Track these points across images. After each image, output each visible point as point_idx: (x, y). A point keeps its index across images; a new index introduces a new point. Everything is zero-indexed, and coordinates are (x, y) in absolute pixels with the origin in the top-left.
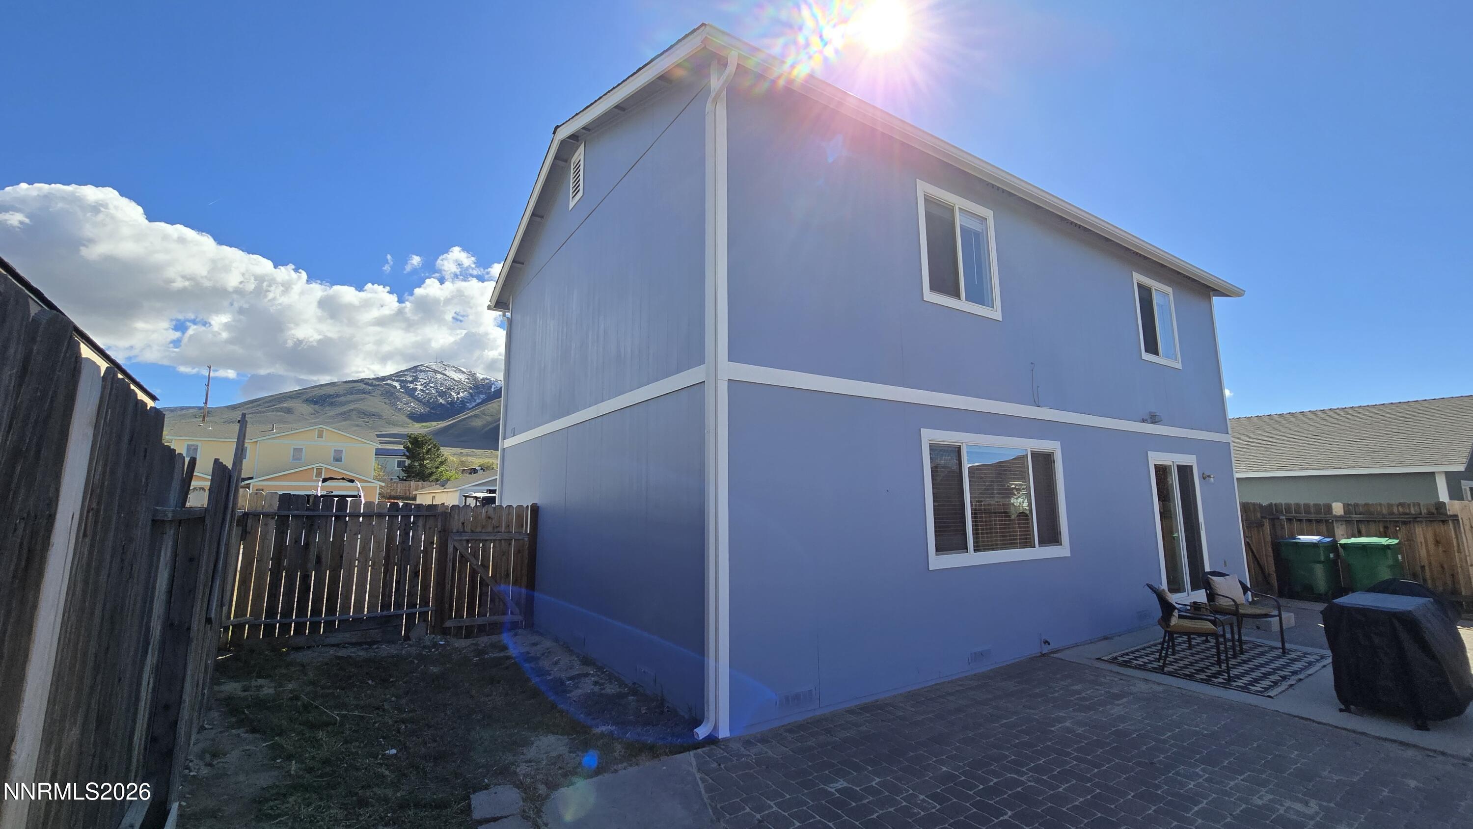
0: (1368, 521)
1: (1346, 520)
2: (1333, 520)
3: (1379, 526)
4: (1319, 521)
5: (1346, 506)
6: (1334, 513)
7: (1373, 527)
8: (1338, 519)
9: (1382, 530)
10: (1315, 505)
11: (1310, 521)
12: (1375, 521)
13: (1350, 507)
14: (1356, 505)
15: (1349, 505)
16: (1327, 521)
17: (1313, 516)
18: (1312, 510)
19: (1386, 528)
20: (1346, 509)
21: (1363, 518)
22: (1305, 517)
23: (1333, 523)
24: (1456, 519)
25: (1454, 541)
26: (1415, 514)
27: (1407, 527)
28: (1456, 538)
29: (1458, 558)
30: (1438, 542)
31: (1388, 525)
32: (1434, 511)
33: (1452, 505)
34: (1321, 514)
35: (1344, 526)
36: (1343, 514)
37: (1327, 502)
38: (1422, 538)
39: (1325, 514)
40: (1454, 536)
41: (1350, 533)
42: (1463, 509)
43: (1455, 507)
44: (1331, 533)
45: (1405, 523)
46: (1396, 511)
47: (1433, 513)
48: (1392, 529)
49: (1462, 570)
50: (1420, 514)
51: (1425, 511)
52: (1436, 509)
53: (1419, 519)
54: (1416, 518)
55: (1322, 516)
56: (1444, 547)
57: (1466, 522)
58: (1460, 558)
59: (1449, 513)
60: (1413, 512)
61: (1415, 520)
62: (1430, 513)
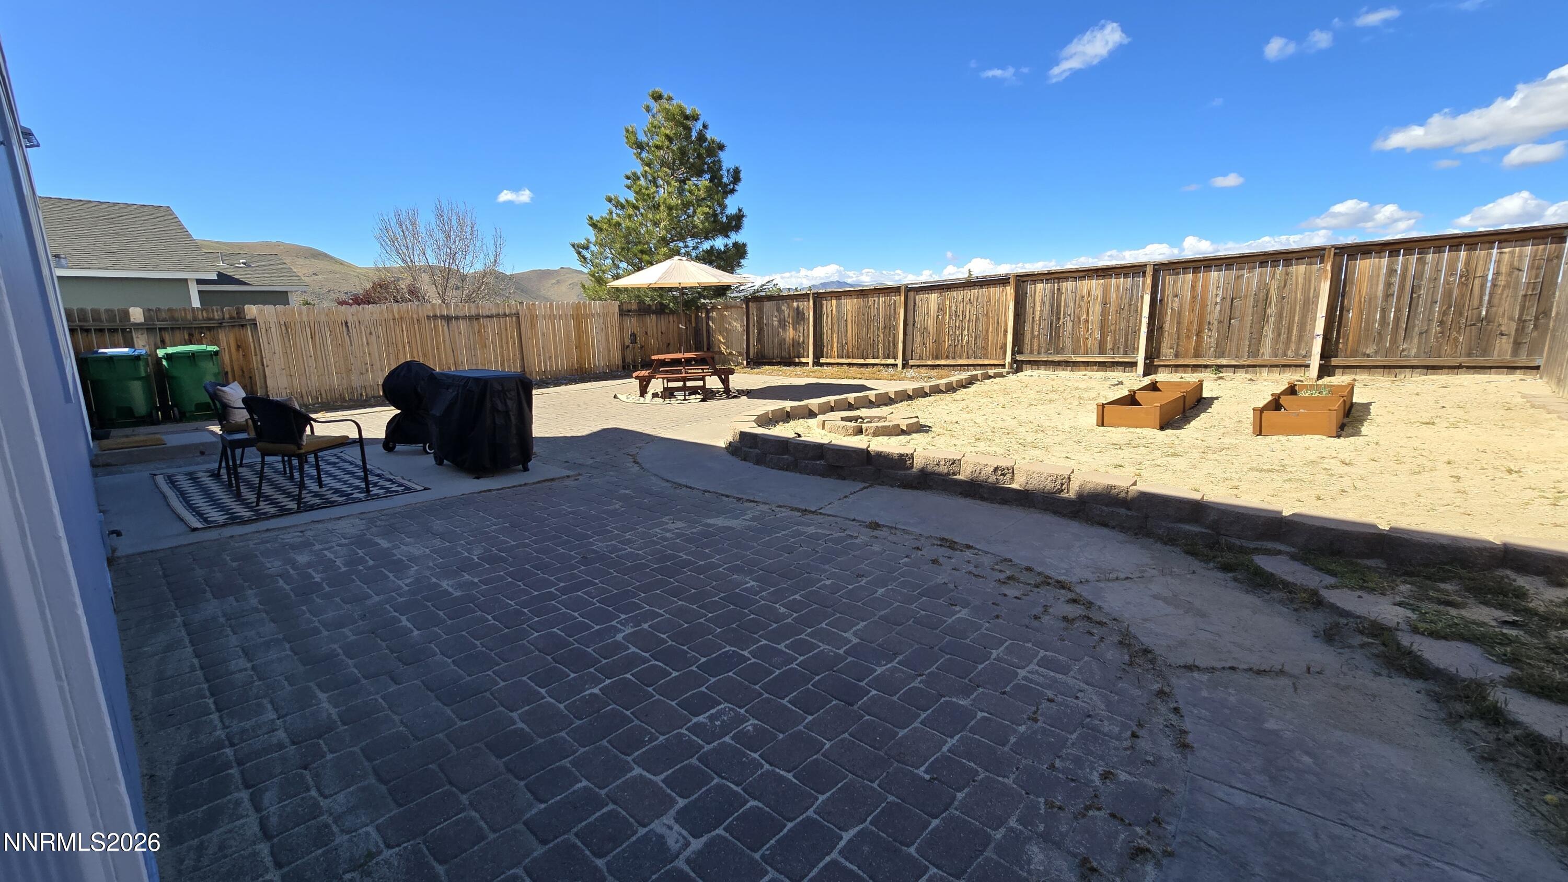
0: (172, 329)
1: (148, 328)
2: (131, 329)
3: (184, 333)
4: (113, 331)
5: (147, 312)
6: (132, 320)
7: (178, 334)
8: (138, 327)
9: (187, 337)
10: (107, 311)
11: (101, 330)
12: (179, 328)
13: (152, 313)
14: (158, 310)
15: (149, 310)
16: (123, 330)
17: (106, 325)
18: (104, 317)
19: (191, 335)
20: (146, 313)
21: (168, 325)
22: (95, 326)
23: (131, 331)
24: (254, 323)
25: (252, 345)
26: (219, 320)
27: (212, 333)
28: (254, 341)
29: (255, 361)
30: (238, 347)
31: (193, 332)
32: (235, 316)
33: (250, 309)
34: (115, 321)
35: (145, 335)
36: (143, 321)
37: (121, 307)
38: (224, 344)
39: (120, 321)
40: (251, 340)
41: (152, 344)
42: (260, 313)
43: (252, 311)
44: (130, 344)
45: (209, 329)
46: (200, 317)
47: (234, 318)
48: (196, 335)
49: (259, 372)
50: (224, 319)
51: (227, 316)
52: (237, 313)
53: (224, 324)
54: (221, 323)
55: (117, 324)
56: (243, 351)
57: (263, 326)
58: (257, 361)
59: (248, 317)
60: (216, 317)
61: (220, 325)
62: (231, 318)
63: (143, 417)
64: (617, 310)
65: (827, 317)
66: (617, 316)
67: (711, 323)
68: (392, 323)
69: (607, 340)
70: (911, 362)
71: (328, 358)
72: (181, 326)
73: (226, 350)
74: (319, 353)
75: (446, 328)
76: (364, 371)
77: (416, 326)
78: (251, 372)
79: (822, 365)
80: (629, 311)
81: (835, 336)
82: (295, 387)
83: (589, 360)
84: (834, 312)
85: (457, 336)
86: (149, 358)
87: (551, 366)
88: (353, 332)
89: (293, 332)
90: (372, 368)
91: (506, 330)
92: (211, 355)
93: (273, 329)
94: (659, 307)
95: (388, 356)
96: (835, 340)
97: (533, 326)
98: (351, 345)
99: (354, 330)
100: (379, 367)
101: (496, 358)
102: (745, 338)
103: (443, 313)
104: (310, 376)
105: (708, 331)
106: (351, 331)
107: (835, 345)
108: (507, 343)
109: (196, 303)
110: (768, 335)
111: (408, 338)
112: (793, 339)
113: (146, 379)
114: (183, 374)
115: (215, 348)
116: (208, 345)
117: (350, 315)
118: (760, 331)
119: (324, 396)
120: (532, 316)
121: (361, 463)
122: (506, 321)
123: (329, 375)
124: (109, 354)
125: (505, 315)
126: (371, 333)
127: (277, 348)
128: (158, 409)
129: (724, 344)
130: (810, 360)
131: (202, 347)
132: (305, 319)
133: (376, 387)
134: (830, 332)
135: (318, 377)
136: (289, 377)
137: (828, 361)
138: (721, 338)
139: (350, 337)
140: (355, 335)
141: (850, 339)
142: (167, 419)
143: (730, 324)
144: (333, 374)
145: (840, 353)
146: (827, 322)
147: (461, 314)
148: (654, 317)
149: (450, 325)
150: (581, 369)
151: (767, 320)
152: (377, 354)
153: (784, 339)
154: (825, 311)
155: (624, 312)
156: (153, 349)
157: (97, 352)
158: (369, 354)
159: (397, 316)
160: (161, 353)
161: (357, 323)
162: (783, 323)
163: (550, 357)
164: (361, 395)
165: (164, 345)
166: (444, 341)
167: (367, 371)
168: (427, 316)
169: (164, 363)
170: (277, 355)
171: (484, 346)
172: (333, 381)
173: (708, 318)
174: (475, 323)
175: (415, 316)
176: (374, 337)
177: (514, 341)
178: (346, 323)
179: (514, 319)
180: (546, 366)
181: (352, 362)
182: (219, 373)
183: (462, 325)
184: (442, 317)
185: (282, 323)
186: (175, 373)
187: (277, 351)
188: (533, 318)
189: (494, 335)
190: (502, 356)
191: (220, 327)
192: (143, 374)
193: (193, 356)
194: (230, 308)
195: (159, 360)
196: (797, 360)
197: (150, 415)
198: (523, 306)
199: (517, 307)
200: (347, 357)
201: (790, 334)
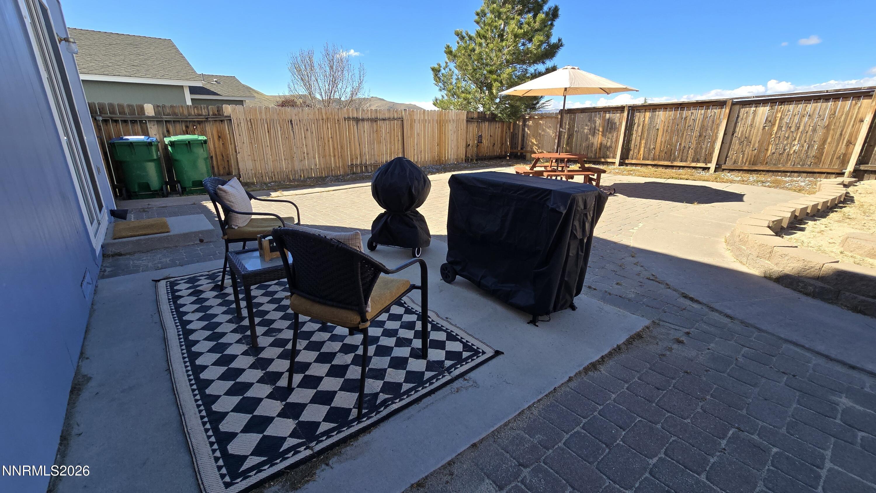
0: (174, 122)
1: (158, 120)
2: (146, 121)
3: (182, 125)
4: (134, 122)
6: (146, 114)
7: (178, 126)
8: (151, 119)
9: (184, 128)
10: (129, 106)
11: (125, 122)
12: (179, 121)
13: (160, 109)
14: (164, 107)
15: (158, 107)
16: (141, 122)
17: (128, 117)
18: (127, 110)
19: (187, 127)
20: (156, 109)
21: (171, 118)
22: (121, 118)
23: (146, 123)
24: (229, 120)
25: (228, 136)
26: (206, 115)
27: (201, 126)
28: (229, 133)
29: (231, 148)
30: (219, 137)
31: (188, 125)
32: (217, 113)
33: (226, 108)
34: (134, 114)
35: (156, 126)
36: (154, 115)
37: (139, 103)
38: (210, 135)
39: (138, 114)
40: (228, 132)
41: (161, 133)
42: (233, 111)
43: (228, 109)
44: (146, 133)
45: (199, 122)
46: (193, 113)
47: (216, 115)
48: (191, 128)
49: (233, 157)
50: (209, 115)
51: (211, 113)
52: (218, 111)
53: (209, 119)
54: (207, 118)
55: (136, 116)
56: (223, 141)
57: (235, 121)
58: (232, 148)
59: (225, 114)
60: (204, 114)
61: (207, 120)
62: (214, 114)
63: (156, 191)
64: (465, 118)
65: (638, 126)
66: (465, 122)
67: (526, 129)
68: (321, 122)
69: (457, 140)
70: (723, 167)
71: (279, 147)
72: (180, 120)
73: (211, 139)
74: (273, 145)
75: (355, 127)
76: (303, 158)
77: (337, 125)
78: (228, 157)
79: (627, 165)
80: (472, 118)
81: (643, 142)
82: (258, 169)
83: (445, 154)
84: (646, 122)
85: (362, 134)
86: (159, 144)
87: (421, 158)
88: (296, 128)
89: (256, 126)
90: (308, 156)
91: (394, 130)
92: (202, 143)
93: (242, 124)
94: (490, 116)
95: (318, 147)
96: (643, 145)
97: (412, 127)
98: (294, 139)
99: (296, 127)
100: (312, 155)
101: (386, 151)
102: (556, 141)
103: (354, 116)
104: (267, 161)
105: (523, 136)
106: (294, 127)
107: (642, 149)
108: (394, 140)
109: (189, 103)
110: (577, 139)
111: (331, 134)
112: (601, 144)
113: (158, 161)
114: (183, 158)
115: (202, 138)
116: (199, 135)
117: (294, 115)
118: (570, 136)
119: (276, 176)
120: (411, 120)
121: (419, 310)
122: (394, 123)
123: (279, 161)
124: (131, 140)
125: (394, 119)
126: (307, 130)
127: (245, 139)
128: (167, 183)
129: (536, 145)
130: (617, 160)
131: (195, 137)
132: (264, 117)
133: (310, 170)
134: (639, 138)
135: (273, 161)
136: (253, 161)
137: (634, 162)
138: (534, 141)
139: (293, 132)
140: (297, 131)
141: (658, 145)
142: (174, 192)
143: (544, 130)
144: (282, 160)
145: (647, 156)
146: (637, 131)
147: (365, 117)
148: (487, 123)
149: (358, 125)
150: (440, 160)
151: (578, 127)
152: (311, 146)
153: (593, 144)
154: (636, 121)
155: (470, 120)
156: (162, 137)
157: (122, 139)
158: (306, 146)
159: (324, 117)
160: (167, 140)
161: (298, 122)
162: (593, 131)
163: (421, 152)
164: (301, 176)
165: (169, 134)
166: (354, 137)
167: (305, 158)
168: (344, 118)
169: (170, 148)
170: (245, 144)
171: (380, 142)
172: (282, 164)
173: (524, 125)
174: (374, 124)
175: (336, 118)
176: (309, 132)
177: (399, 138)
178: (291, 121)
179: (400, 122)
180: (418, 157)
181: (295, 151)
182: (207, 158)
183: (366, 125)
184: (354, 119)
185: (248, 119)
186: (178, 157)
187: (245, 142)
188: (413, 121)
189: (386, 134)
190: (391, 149)
191: (206, 121)
192: (155, 157)
193: (189, 144)
194: (213, 106)
195: (166, 146)
196: (603, 160)
197: (162, 189)
198: (406, 112)
199: (402, 113)
200: (291, 147)
201: (597, 140)
